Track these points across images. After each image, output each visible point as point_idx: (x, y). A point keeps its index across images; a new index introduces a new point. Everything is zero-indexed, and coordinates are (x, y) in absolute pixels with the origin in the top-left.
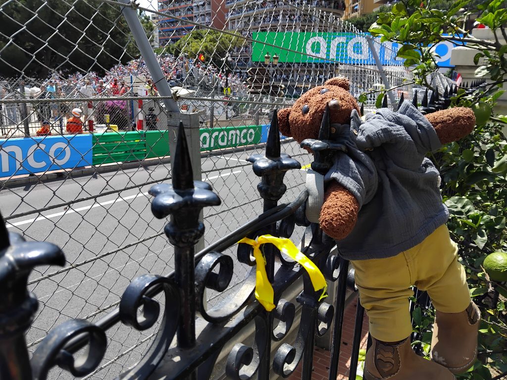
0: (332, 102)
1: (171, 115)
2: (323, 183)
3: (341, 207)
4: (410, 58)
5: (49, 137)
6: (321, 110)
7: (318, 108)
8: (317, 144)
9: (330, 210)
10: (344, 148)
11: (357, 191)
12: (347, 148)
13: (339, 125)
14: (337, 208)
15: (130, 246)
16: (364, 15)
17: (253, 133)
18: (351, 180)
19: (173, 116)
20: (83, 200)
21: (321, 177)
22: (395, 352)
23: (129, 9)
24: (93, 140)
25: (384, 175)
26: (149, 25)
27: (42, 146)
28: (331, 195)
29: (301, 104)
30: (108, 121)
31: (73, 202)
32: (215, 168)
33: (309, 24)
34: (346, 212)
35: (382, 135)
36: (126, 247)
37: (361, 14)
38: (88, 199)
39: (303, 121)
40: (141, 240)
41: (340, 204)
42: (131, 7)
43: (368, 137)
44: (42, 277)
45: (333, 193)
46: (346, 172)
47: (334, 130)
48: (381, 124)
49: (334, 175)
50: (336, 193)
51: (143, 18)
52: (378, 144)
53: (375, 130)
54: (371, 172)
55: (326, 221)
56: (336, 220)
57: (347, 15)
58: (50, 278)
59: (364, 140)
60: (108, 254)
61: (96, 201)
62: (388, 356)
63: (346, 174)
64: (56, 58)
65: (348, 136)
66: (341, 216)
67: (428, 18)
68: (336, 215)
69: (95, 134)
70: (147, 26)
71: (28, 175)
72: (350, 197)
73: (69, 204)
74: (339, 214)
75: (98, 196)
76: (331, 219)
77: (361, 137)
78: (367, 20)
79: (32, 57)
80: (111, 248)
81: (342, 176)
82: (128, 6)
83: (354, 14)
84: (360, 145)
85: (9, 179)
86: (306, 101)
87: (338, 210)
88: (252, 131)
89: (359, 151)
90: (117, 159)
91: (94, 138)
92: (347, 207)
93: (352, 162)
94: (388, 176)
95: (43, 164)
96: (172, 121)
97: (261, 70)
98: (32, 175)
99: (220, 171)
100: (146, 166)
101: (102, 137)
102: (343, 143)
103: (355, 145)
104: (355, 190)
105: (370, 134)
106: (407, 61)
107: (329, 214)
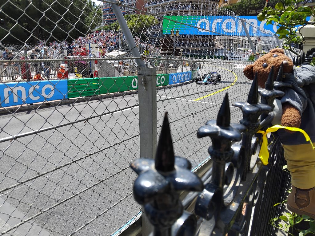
0: (284, 62)
1: (140, 68)
2: (281, 104)
3: (294, 116)
4: (283, 34)
5: (42, 81)
6: (278, 66)
7: (276, 65)
8: (277, 83)
9: (289, 118)
10: (291, 86)
11: (300, 108)
12: (293, 86)
13: (288, 74)
14: (292, 117)
15: (117, 144)
16: (231, 5)
17: (164, 78)
18: (296, 102)
19: (141, 69)
20: (95, 117)
21: (279, 101)
22: (308, 194)
23: (116, 5)
24: (68, 83)
25: (310, 100)
26: (99, 12)
27: (38, 87)
28: (287, 110)
29: (261, 62)
30: (76, 71)
31: (89, 118)
32: (160, 100)
33: (196, 11)
34: (297, 119)
35: (311, 79)
36: (115, 145)
37: (229, 4)
38: (96, 117)
39: (264, 71)
40: (122, 141)
41: (293, 114)
42: (117, 4)
43: (304, 80)
44: (72, 162)
45: (288, 109)
46: (294, 98)
47: (284, 76)
48: (309, 74)
49: (287, 100)
50: (289, 109)
51: (95, 8)
52: (308, 84)
53: (307, 77)
54: (305, 99)
55: (287, 123)
56: (293, 123)
57: (220, 5)
58: (76, 162)
59: (301, 81)
60: (106, 149)
61: (100, 118)
62: (304, 197)
63: (293, 99)
64: (42, 32)
65: (293, 80)
66: (295, 121)
67: (301, 11)
68: (293, 120)
69: (70, 79)
70: (98, 13)
71: (29, 104)
72: (297, 111)
73: (87, 120)
74: (294, 120)
75: (102, 115)
76: (290, 122)
77: (299, 80)
78: (233, 8)
79: (67, 35)
80: (107, 145)
81: (292, 101)
82: (115, 4)
83: (225, 4)
84: (299, 84)
85: (21, 106)
86: (265, 61)
87: (293, 117)
88: (163, 77)
89: (299, 88)
90: (83, 94)
91: (68, 82)
92: (297, 116)
93: (296, 93)
94: (312, 101)
95: (38, 98)
96: (141, 72)
97: (168, 39)
98: (31, 104)
99: (163, 101)
100: (100, 99)
101: (73, 81)
102: (290, 83)
103: (297, 84)
104: (299, 108)
105: (305, 78)
106: (280, 36)
107: (288, 120)
